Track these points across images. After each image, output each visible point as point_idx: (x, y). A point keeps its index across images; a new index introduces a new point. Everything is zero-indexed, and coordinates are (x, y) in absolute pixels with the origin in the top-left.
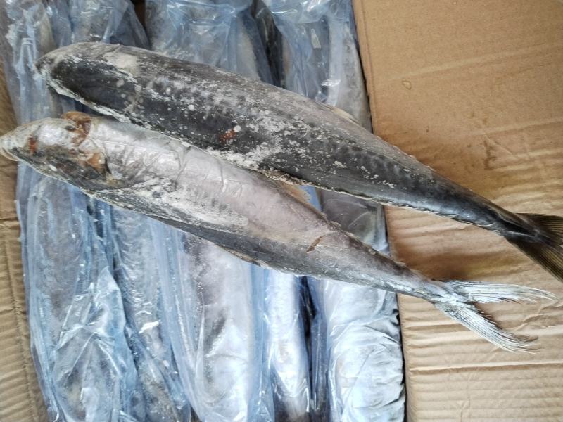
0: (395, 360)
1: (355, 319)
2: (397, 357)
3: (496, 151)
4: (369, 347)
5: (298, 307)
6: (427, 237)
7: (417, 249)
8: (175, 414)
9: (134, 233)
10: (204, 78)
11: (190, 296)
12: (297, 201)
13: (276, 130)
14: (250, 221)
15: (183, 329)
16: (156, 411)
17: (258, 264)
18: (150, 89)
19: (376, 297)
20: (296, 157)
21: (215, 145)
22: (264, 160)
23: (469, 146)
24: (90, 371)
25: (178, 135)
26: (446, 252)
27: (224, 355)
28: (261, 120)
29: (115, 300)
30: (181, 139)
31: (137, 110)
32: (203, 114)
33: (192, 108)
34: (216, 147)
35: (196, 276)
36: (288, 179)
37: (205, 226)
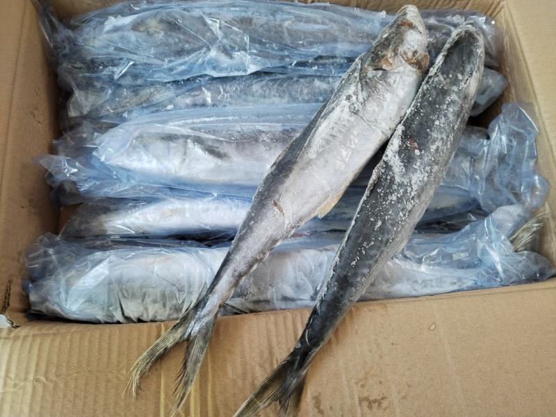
0: (166, 313)
4: (183, 287)
5: (215, 229)
8: (120, 110)
11: (242, 130)
15: (207, 119)
16: (125, 93)
24: (177, 40)
29: (238, 70)
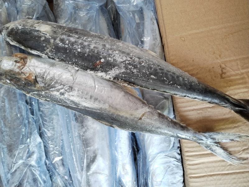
0: (180, 171)
1: (160, 152)
2: (180, 170)
3: (226, 69)
4: (167, 166)
5: (131, 147)
6: (195, 111)
7: (190, 117)
9: (50, 113)
10: (85, 36)
11: (79, 144)
12: (132, 95)
13: (122, 60)
14: (110, 106)
15: (75, 160)
17: (113, 127)
18: (58, 41)
19: (170, 141)
20: (132, 74)
21: (91, 68)
22: (116, 75)
23: (213, 68)
24: (27, 184)
25: (73, 64)
26: (204, 118)
27: (96, 173)
28: (115, 56)
29: (40, 147)
30: (74, 66)
31: (51, 52)
32: (85, 53)
33: (79, 50)
34: (92, 69)
35: (82, 134)
36: (128, 84)
37: (87, 109)
